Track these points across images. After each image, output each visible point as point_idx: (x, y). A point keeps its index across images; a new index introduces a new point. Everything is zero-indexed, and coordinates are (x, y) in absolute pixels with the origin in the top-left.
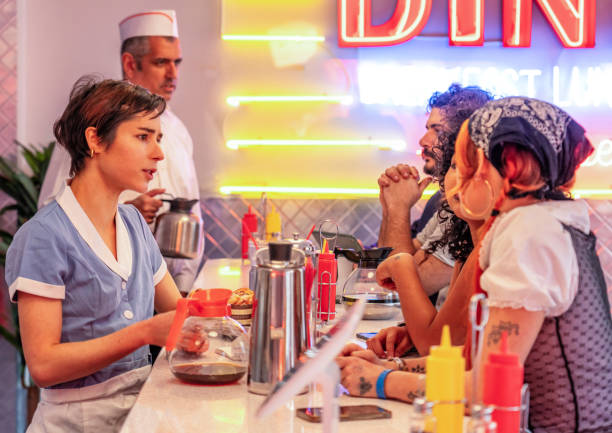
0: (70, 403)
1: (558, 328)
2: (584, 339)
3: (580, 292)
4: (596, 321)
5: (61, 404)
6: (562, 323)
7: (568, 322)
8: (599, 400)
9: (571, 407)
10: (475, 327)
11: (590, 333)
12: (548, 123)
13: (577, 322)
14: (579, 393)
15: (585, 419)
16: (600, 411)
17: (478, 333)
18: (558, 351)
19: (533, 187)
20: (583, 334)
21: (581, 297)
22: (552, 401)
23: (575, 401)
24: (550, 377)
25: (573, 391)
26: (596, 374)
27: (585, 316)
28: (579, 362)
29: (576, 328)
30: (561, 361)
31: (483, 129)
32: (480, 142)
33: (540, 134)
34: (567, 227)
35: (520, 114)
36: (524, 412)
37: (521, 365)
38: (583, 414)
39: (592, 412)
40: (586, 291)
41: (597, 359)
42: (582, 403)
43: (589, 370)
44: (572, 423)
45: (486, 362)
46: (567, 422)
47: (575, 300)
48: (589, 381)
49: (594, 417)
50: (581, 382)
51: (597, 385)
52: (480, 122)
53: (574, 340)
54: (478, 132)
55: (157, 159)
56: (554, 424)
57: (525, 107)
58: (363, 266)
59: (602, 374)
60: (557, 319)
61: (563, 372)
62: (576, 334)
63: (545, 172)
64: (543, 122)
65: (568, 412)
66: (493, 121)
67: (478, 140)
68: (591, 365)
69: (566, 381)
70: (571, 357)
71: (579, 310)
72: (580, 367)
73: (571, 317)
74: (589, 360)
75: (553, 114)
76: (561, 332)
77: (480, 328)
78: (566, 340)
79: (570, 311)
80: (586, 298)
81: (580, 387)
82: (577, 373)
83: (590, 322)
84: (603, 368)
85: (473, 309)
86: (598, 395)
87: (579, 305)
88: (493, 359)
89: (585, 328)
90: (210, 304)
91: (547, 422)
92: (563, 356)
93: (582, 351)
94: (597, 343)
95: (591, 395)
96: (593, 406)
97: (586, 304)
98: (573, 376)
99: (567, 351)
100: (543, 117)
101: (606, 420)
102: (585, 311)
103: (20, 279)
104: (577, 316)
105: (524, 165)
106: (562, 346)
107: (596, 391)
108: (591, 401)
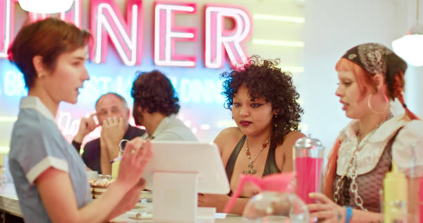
31: (374, 64)
32: (375, 71)
52: (368, 60)
54: (370, 65)
66: (379, 58)
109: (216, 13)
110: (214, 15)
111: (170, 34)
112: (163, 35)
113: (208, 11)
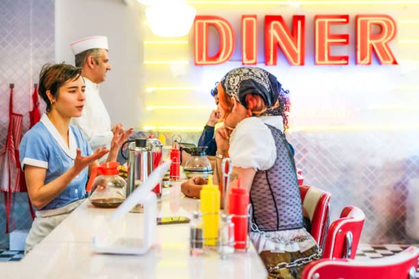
0: (49, 216)
1: (267, 175)
2: (280, 181)
3: (278, 158)
4: (287, 173)
5: (46, 217)
6: (269, 173)
7: (272, 173)
8: (289, 211)
9: (275, 214)
10: (225, 175)
11: (283, 178)
12: (262, 79)
13: (277, 173)
14: (279, 207)
15: (282, 220)
16: (289, 216)
17: (226, 178)
18: (267, 187)
19: (263, 111)
20: (280, 178)
21: (278, 161)
22: (265, 211)
23: (277, 211)
24: (264, 200)
25: (276, 206)
26: (287, 199)
27: (281, 170)
28: (278, 192)
29: (276, 176)
30: (269, 192)
31: (232, 87)
32: (232, 94)
33: (261, 85)
34: (270, 127)
35: (250, 77)
36: (249, 218)
37: (248, 194)
38: (281, 218)
39: (285, 217)
40: (281, 158)
41: (287, 191)
42: (280, 212)
43: (283, 196)
44: (276, 223)
45: (231, 193)
46: (273, 222)
47: (276, 162)
48: (283, 202)
49: (286, 219)
50: (280, 202)
51: (288, 204)
52: (229, 84)
53: (275, 182)
54: (230, 89)
55: (82, 100)
56: (267, 223)
57: (250, 73)
58: (193, 155)
59: (290, 198)
60: (266, 171)
61: (270, 197)
62: (276, 179)
63: (266, 103)
64: (260, 79)
65: (274, 217)
66: (236, 83)
67: (230, 93)
68: (284, 194)
69: (272, 202)
70: (275, 190)
71: (278, 167)
72: (279, 195)
73: (273, 170)
74: (284, 192)
75: (263, 73)
76: (269, 178)
77: (228, 176)
78: (271, 181)
79: (273, 167)
80: (281, 161)
81: (280, 204)
82: (278, 198)
83: (284, 173)
84: (291, 196)
85: (224, 165)
86: (288, 209)
87: (277, 165)
88: (234, 191)
89: (281, 176)
90: (108, 169)
91: (264, 222)
92: (270, 189)
93: (279, 187)
94: (287, 183)
95: (285, 209)
96: (286, 214)
97: (281, 164)
98: (276, 200)
99: (272, 187)
100: (260, 76)
101: (293, 221)
102: (281, 167)
103: (25, 158)
104: (276, 170)
105: (257, 101)
106: (269, 185)
107: (287, 207)
108: (285, 212)
109: (367, 21)
110: (364, 23)
111: (327, 40)
112: (322, 41)
113: (359, 20)
